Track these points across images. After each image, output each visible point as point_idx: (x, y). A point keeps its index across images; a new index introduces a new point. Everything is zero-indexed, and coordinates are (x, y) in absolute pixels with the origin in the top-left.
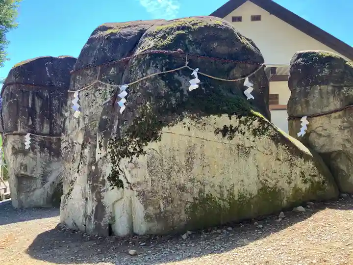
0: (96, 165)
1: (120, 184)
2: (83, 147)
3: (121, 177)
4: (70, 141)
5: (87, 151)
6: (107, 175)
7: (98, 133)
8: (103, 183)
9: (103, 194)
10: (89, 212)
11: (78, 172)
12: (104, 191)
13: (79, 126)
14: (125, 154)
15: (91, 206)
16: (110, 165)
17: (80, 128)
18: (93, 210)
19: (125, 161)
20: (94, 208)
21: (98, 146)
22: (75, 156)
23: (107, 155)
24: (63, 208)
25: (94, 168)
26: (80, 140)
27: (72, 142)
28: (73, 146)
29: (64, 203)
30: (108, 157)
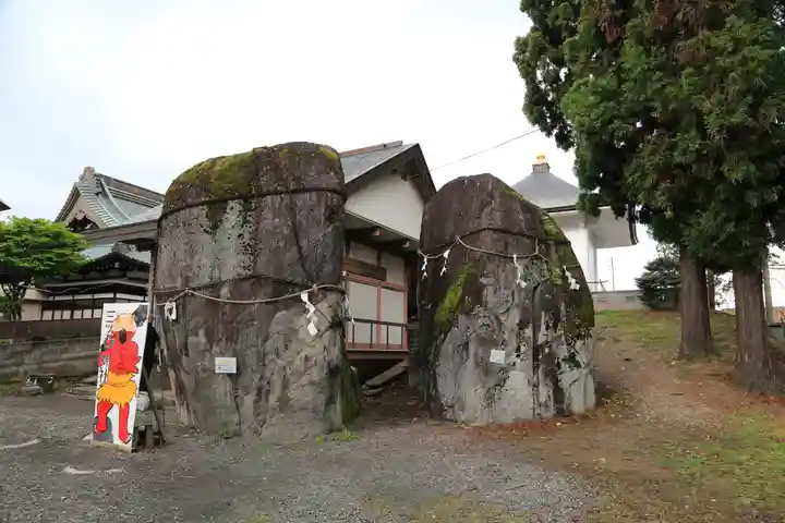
0: (550, 347)
1: (578, 365)
2: (522, 325)
3: (578, 358)
4: (492, 318)
5: (529, 332)
6: (562, 357)
7: (543, 313)
8: (559, 365)
9: (560, 377)
10: (543, 399)
11: (518, 356)
12: (561, 373)
13: (513, 300)
14: (579, 336)
15: (545, 392)
16: (565, 347)
17: (515, 303)
18: (549, 396)
19: (579, 343)
20: (551, 393)
21: (543, 327)
22: (506, 336)
23: (560, 337)
24: (489, 405)
25: (547, 350)
26: (515, 317)
27: (497, 318)
28: (500, 324)
29: (490, 399)
30: (563, 339)
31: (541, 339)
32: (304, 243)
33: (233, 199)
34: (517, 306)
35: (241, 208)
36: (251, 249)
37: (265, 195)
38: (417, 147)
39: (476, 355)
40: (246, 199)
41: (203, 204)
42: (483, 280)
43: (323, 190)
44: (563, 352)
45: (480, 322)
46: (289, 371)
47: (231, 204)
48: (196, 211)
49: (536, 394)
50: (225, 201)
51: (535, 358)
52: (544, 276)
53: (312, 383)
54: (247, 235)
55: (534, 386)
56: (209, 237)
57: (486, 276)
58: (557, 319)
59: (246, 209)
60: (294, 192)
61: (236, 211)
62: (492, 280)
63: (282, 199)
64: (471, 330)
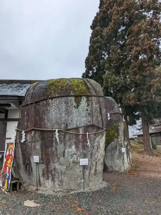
2: (124, 141)
22: (123, 144)
26: (123, 139)
31: (126, 144)
33: (83, 96)
34: (123, 135)
35: (86, 100)
37: (92, 96)
39: (119, 150)
40: (87, 97)
41: (73, 96)
46: (97, 160)
47: (83, 98)
48: (70, 98)
49: (128, 160)
50: (81, 96)
51: (126, 150)
53: (101, 163)
54: (89, 110)
57: (119, 126)
59: (88, 100)
62: (120, 128)
64: (118, 142)
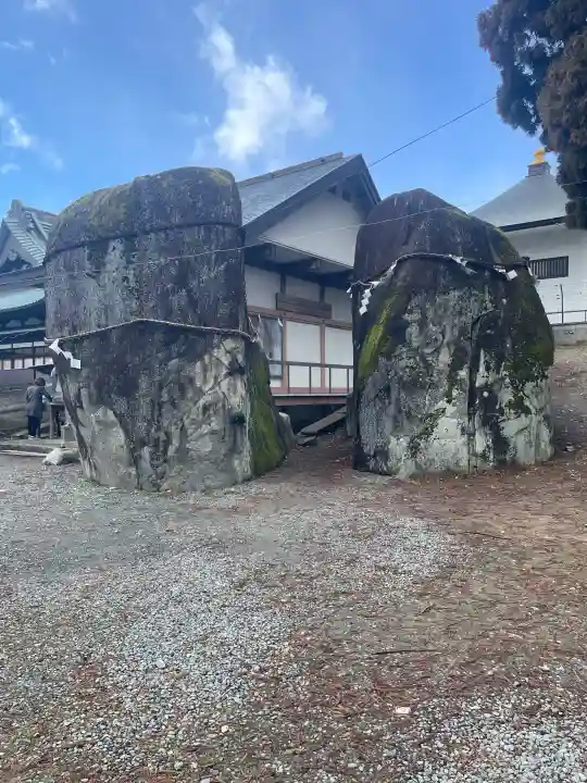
0: (490, 390)
1: (527, 411)
2: (455, 366)
3: (527, 403)
4: (418, 359)
5: (463, 374)
6: (505, 401)
7: (482, 351)
8: (502, 412)
9: (502, 425)
10: (480, 449)
11: (449, 401)
12: (504, 421)
13: (444, 337)
14: (529, 378)
15: (481, 442)
16: (509, 390)
17: (445, 341)
18: (488, 446)
19: (529, 386)
21: (482, 369)
22: (435, 379)
23: (503, 379)
24: (414, 455)
25: (486, 394)
26: (445, 358)
27: (423, 359)
28: (428, 366)
29: (414, 449)
30: (508, 380)
31: (479, 382)
32: (194, 283)
33: (114, 238)
34: (448, 345)
35: (124, 248)
36: (137, 293)
37: (147, 233)
38: (359, 159)
39: (398, 400)
40: (129, 238)
41: (83, 245)
42: (407, 317)
43: (211, 223)
44: (506, 396)
45: (403, 363)
46: (187, 422)
47: (113, 244)
48: (76, 253)
49: (471, 444)
50: (106, 241)
51: (471, 404)
52: (486, 309)
53: (213, 432)
54: (131, 277)
55: (470, 435)
56: (93, 281)
57: (411, 312)
58: (500, 358)
59: (129, 249)
60: (179, 227)
61: (118, 253)
62: (416, 316)
63: (167, 235)
64: (392, 373)
